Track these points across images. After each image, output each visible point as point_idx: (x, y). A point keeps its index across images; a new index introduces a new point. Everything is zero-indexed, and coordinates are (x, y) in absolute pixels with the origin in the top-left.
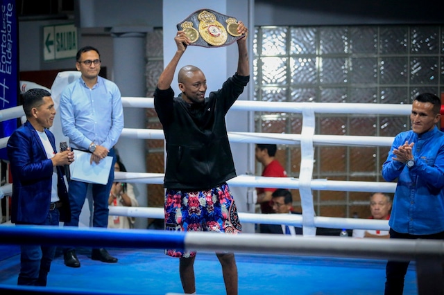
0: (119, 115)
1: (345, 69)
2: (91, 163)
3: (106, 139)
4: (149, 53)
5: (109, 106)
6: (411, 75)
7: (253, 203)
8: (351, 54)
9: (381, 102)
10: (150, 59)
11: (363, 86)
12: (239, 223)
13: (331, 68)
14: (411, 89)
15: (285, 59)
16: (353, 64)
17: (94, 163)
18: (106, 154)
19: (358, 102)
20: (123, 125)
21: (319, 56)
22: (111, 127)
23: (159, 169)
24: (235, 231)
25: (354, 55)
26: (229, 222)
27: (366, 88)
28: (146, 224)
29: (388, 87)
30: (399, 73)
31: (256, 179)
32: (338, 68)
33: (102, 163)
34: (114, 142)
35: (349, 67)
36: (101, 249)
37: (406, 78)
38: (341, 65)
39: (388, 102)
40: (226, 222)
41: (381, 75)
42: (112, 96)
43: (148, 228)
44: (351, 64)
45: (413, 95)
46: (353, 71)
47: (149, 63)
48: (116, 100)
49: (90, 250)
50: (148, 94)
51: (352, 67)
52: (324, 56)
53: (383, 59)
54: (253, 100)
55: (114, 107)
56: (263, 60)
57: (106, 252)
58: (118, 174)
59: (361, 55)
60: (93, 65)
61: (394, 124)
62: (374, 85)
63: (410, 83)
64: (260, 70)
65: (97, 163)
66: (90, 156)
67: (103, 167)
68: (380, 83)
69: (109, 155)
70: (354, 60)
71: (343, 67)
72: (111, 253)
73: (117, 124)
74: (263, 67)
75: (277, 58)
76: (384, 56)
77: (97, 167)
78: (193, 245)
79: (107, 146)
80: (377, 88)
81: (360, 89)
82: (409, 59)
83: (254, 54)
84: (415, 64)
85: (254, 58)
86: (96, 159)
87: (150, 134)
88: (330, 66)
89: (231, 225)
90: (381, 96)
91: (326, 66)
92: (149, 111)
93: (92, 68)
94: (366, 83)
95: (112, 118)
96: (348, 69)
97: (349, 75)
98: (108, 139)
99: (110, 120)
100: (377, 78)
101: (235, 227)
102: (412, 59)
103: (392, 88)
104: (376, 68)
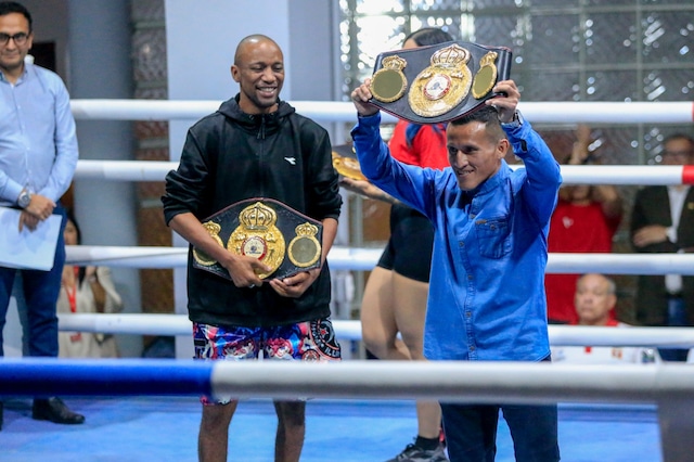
0: (69, 135)
1: (518, 37)
2: (20, 229)
3: (47, 181)
4: (137, 14)
5: (50, 116)
6: (644, 46)
7: (345, 300)
8: (528, 9)
9: (588, 98)
10: (140, 25)
11: (553, 69)
12: (332, 343)
13: (490, 36)
14: (645, 72)
15: (401, 21)
16: (533, 27)
17: (25, 229)
18: (50, 210)
19: (545, 99)
20: (77, 154)
21: (467, 12)
22: (55, 160)
23: (162, 238)
24: (323, 357)
25: (535, 11)
26: (310, 342)
27: (559, 74)
28: (139, 347)
29: (601, 71)
30: (621, 43)
31: (351, 254)
32: (505, 36)
33: (41, 227)
34: (65, 185)
35: (525, 33)
36: (52, 399)
37: (635, 52)
38: (510, 30)
39: (602, 99)
40: (306, 340)
41: (587, 48)
42: (55, 98)
43: (143, 355)
44: (528, 27)
45: (648, 85)
46: (533, 41)
47: (138, 33)
48: (61, 106)
49: (31, 401)
50: (137, 92)
51: (533, 32)
52: (476, 13)
53: (591, 16)
54: (341, 100)
55: (59, 120)
56: (359, 22)
57: (61, 403)
58: (72, 251)
59: (548, 9)
60: (11, 45)
61: (614, 141)
62: (574, 67)
63: (644, 62)
64: (353, 43)
65: (32, 227)
66: (17, 215)
67: (43, 237)
68: (587, 62)
69: (56, 211)
70: (534, 19)
71: (513, 34)
72: (70, 405)
73: (67, 153)
74: (359, 36)
75: (387, 17)
76: (592, 10)
77: (32, 236)
78: (228, 387)
79: (52, 194)
80: (578, 73)
81: (548, 74)
82: (638, 16)
83: (340, 11)
84: (650, 24)
85: (343, 18)
86: (31, 221)
87: (143, 171)
88: (488, 32)
89: (314, 347)
90: (588, 87)
91: (481, 32)
92: (140, 127)
93: (8, 50)
94: (558, 63)
95: (55, 141)
96: (523, 38)
97: (527, 49)
98: (51, 180)
99: (53, 145)
100: (578, 53)
101: (323, 350)
102: (645, 14)
103: (608, 72)
104: (578, 34)
